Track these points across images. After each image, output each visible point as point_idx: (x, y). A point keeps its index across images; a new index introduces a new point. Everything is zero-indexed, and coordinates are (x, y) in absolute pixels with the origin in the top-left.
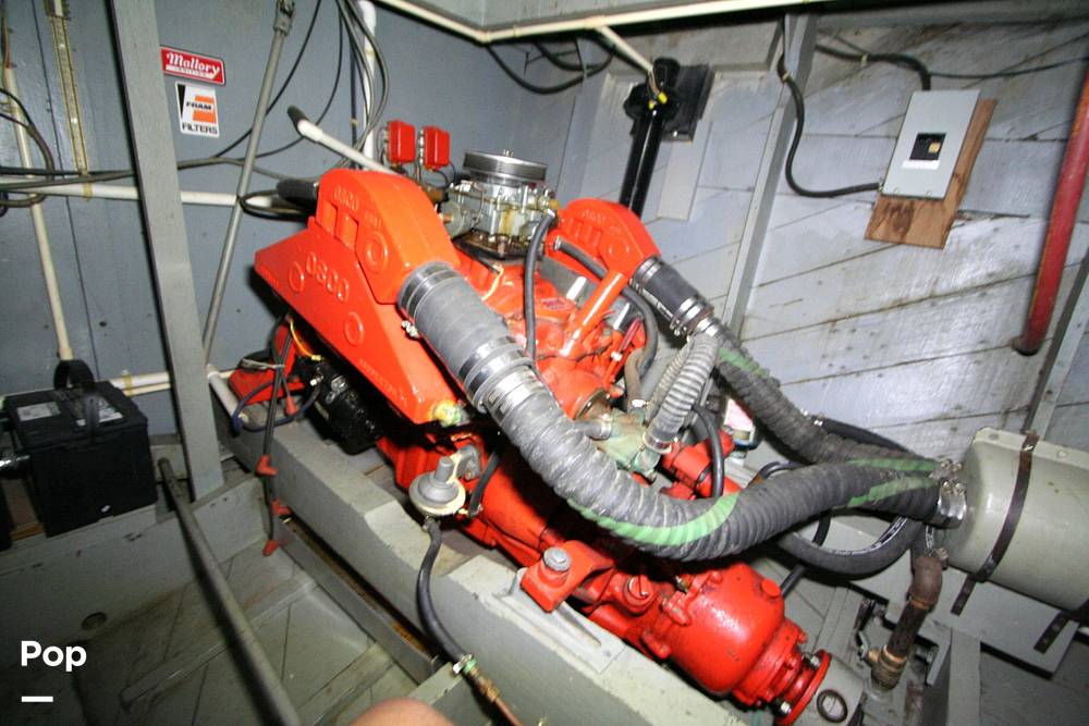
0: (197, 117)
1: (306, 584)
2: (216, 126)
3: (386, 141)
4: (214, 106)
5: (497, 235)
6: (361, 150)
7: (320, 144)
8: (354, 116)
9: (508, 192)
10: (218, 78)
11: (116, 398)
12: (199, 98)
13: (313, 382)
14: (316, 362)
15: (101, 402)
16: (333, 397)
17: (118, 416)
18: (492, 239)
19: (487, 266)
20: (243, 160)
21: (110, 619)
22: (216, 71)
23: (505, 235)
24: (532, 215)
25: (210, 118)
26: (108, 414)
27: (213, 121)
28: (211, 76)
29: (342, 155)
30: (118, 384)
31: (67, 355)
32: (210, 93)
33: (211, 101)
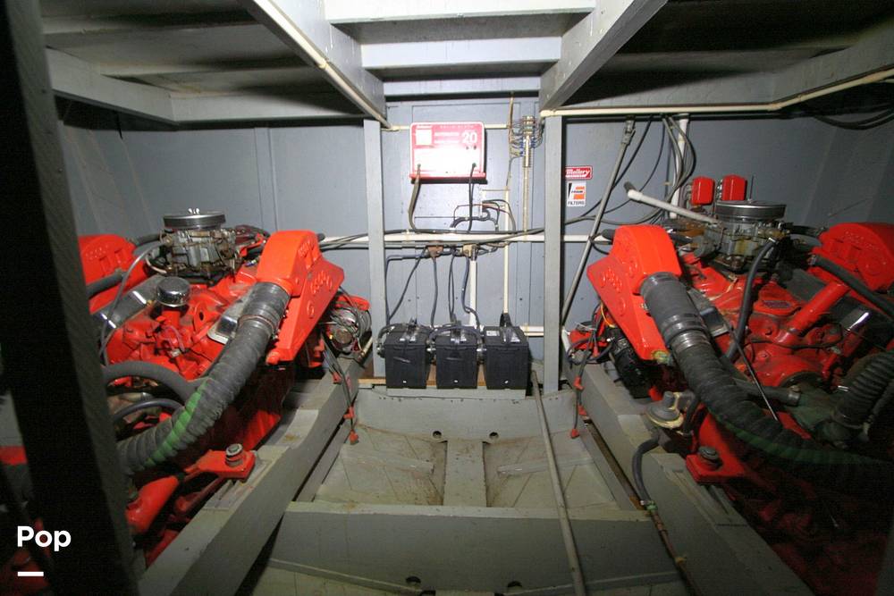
0: (575, 197)
1: (586, 457)
2: (584, 200)
3: (690, 192)
4: (584, 191)
5: (732, 255)
6: (670, 202)
7: (640, 202)
8: (667, 180)
9: (745, 227)
10: (588, 176)
11: (520, 333)
12: (577, 188)
13: (609, 340)
14: (612, 329)
15: (514, 334)
16: (619, 350)
17: (518, 341)
18: (729, 258)
19: (725, 276)
20: (595, 216)
21: (500, 437)
22: (587, 173)
23: (740, 256)
24: (762, 242)
25: (581, 197)
26: (515, 339)
27: (583, 198)
28: (585, 176)
29: (654, 206)
30: (523, 328)
31: (506, 311)
32: (583, 184)
33: (583, 188)
